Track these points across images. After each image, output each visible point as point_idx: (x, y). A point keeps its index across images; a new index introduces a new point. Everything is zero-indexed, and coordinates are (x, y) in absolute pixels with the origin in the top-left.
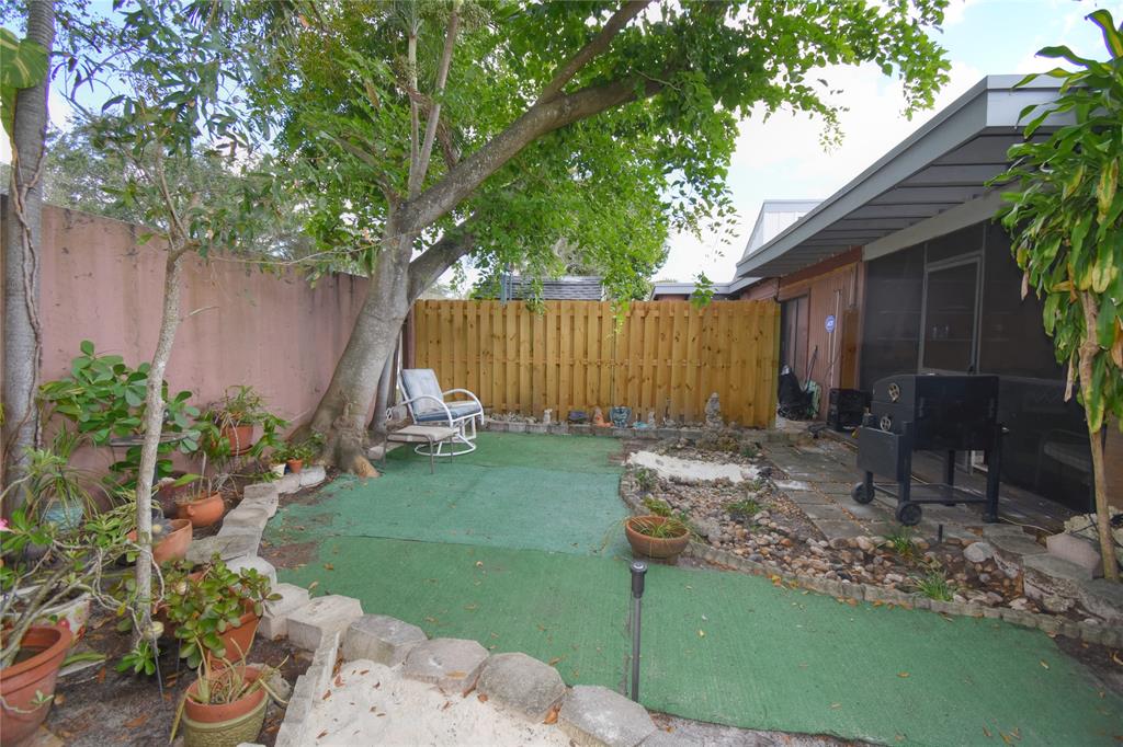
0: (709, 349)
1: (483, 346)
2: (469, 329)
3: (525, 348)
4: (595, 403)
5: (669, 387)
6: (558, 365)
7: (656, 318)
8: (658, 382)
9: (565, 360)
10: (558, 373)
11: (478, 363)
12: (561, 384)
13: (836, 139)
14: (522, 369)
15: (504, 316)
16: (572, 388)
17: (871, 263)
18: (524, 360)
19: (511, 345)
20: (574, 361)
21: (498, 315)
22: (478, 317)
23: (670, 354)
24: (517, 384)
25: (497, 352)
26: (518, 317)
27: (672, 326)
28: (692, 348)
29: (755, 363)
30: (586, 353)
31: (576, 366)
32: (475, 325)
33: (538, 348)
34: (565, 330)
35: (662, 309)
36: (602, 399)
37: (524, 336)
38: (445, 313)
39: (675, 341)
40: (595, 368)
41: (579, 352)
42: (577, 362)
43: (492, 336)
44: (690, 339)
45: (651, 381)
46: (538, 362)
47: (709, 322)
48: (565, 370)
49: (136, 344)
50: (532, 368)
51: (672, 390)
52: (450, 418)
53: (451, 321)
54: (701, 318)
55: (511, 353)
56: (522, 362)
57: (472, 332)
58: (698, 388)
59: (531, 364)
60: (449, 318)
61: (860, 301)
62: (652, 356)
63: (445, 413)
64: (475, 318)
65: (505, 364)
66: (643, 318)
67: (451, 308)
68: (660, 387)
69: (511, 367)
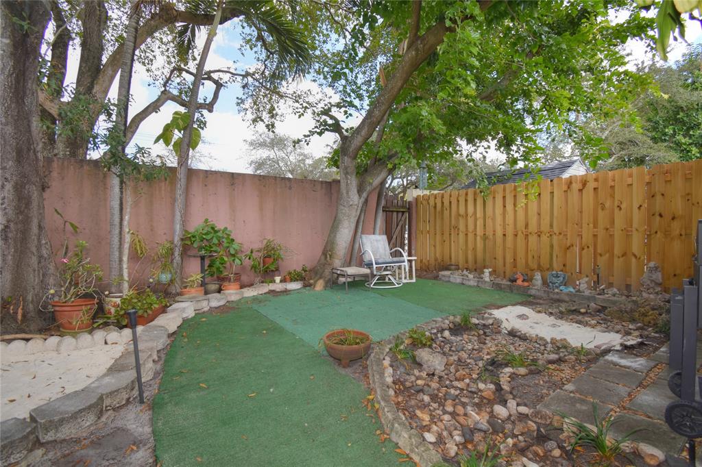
0: (661, 215)
1: (453, 222)
2: (445, 211)
3: (480, 223)
4: (536, 267)
5: (612, 255)
6: (504, 235)
7: (595, 189)
8: (599, 251)
9: (510, 231)
10: (504, 241)
11: (450, 234)
12: (507, 250)
14: (478, 238)
15: (466, 200)
16: (515, 254)
18: (480, 232)
19: (471, 221)
20: (517, 232)
21: (462, 200)
22: (450, 202)
23: (613, 223)
24: (474, 249)
25: (462, 227)
26: (475, 200)
27: (612, 196)
28: (637, 217)
30: (527, 226)
31: (518, 236)
32: (448, 209)
33: (489, 222)
34: (510, 207)
35: (600, 180)
36: (542, 264)
37: (479, 214)
38: (432, 202)
39: (617, 210)
40: (535, 237)
41: (521, 224)
42: (520, 233)
43: (459, 215)
44: (636, 206)
45: (591, 249)
46: (489, 233)
47: (658, 187)
48: (510, 238)
49: (234, 221)
50: (485, 238)
51: (616, 259)
52: (374, 263)
53: (435, 207)
54: (649, 183)
55: (471, 228)
56: (478, 233)
57: (446, 213)
59: (484, 234)
60: (434, 205)
62: (591, 225)
63: (371, 261)
64: (448, 204)
65: (466, 234)
66: (581, 190)
67: (436, 198)
68: (601, 255)
69: (471, 236)
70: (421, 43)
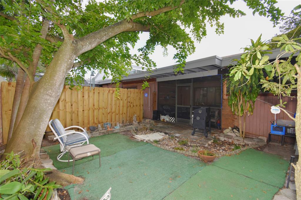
0: (129, 102)
3: (68, 105)
4: (98, 122)
6: (83, 111)
9: (86, 108)
10: (83, 114)
13: (166, 54)
17: (159, 82)
20: (89, 108)
23: (120, 104)
28: (125, 102)
29: (139, 106)
30: (94, 105)
33: (75, 104)
34: (86, 98)
36: (100, 121)
37: (68, 100)
39: (121, 100)
40: (97, 110)
41: (91, 105)
42: (91, 109)
44: (125, 100)
45: (115, 113)
47: (129, 95)
48: (86, 112)
51: (121, 115)
58: (127, 114)
61: (157, 90)
62: (115, 105)
66: (112, 93)
68: (117, 114)
70: (135, 26)
